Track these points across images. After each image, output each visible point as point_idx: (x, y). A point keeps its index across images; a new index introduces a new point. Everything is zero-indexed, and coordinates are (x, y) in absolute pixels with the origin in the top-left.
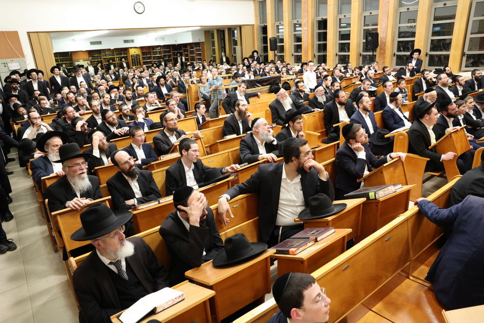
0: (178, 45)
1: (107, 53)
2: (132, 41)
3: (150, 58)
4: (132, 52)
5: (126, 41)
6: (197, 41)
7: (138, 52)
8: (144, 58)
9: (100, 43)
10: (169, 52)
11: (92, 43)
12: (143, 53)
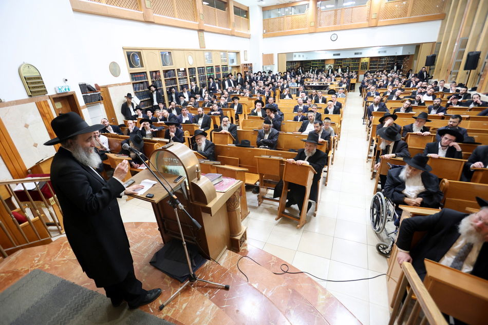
0: (397, 56)
1: (347, 60)
2: (361, 53)
3: (376, 65)
4: (363, 61)
5: (356, 54)
6: (408, 54)
7: (367, 60)
8: (370, 65)
9: (339, 55)
10: (393, 61)
11: (334, 55)
12: (371, 61)
